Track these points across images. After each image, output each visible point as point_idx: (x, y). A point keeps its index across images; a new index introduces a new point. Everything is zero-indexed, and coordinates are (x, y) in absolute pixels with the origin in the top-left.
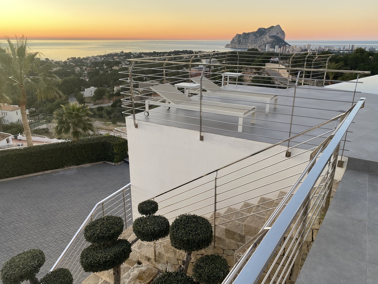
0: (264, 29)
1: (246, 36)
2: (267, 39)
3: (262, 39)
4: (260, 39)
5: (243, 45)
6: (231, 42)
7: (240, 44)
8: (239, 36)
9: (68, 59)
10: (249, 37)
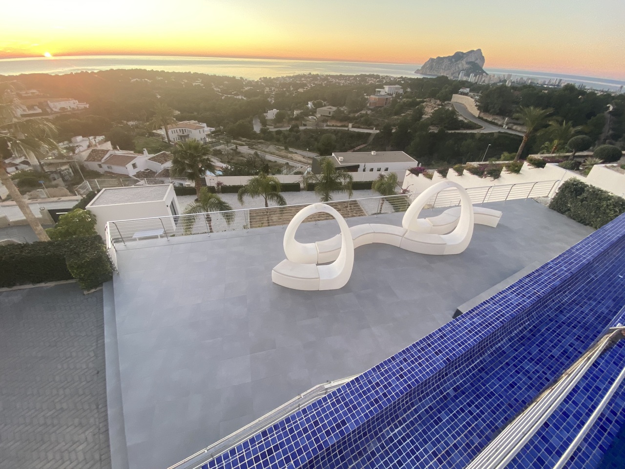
0: (462, 53)
1: (440, 60)
4: (455, 65)
6: (422, 67)
8: (432, 60)
9: (260, 79)
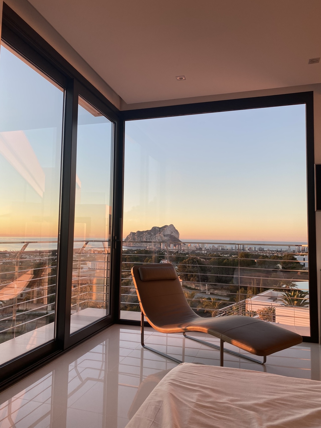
0: (158, 228)
1: (140, 234)
2: (161, 237)
3: (156, 238)
4: (155, 237)
7: (134, 242)
8: (133, 234)
10: (143, 235)
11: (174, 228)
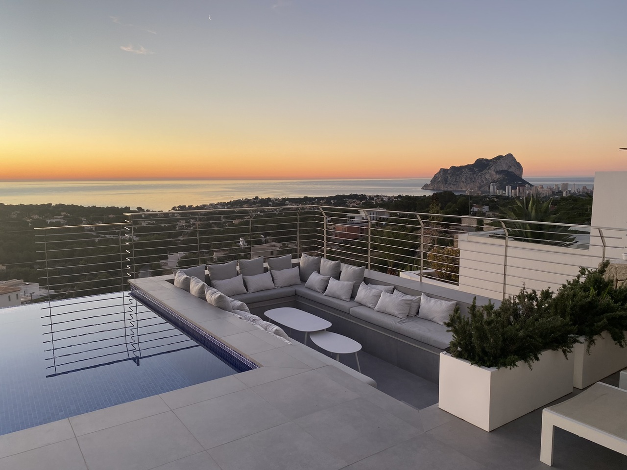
0: (486, 160)
1: (456, 171)
2: (491, 176)
3: (483, 176)
4: (480, 176)
5: (452, 186)
6: (431, 181)
7: (446, 183)
8: (443, 171)
10: (461, 173)
11: (514, 159)
